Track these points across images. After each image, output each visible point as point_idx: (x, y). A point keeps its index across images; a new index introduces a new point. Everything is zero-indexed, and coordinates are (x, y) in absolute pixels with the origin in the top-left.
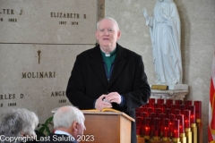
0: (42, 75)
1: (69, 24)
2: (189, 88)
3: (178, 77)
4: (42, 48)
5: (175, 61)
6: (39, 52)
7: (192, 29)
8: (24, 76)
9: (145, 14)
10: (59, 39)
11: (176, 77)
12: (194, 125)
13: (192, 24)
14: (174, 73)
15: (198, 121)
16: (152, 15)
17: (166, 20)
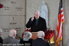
0: (14, 24)
1: (19, 11)
2: (50, 27)
6: (13, 18)
8: (10, 24)
10: (17, 14)
15: (54, 35)
16: (41, 8)
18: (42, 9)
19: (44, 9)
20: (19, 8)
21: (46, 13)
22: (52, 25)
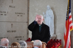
0: (12, 31)
1: (20, 16)
2: (56, 36)
3: (53, 33)
4: (13, 23)
5: (53, 27)
6: (12, 24)
7: (57, 18)
8: (8, 32)
9: (44, 13)
10: (17, 21)
11: (53, 32)
12: (60, 47)
13: (57, 17)
14: (52, 31)
15: (61, 45)
16: (45, 14)
17: (50, 15)
18: (47, 15)
19: (49, 15)
20: (20, 13)
21: (52, 19)
22: (60, 33)
